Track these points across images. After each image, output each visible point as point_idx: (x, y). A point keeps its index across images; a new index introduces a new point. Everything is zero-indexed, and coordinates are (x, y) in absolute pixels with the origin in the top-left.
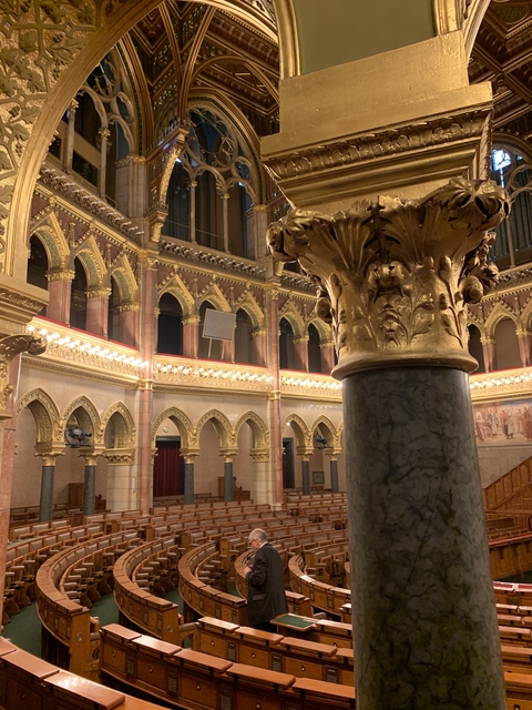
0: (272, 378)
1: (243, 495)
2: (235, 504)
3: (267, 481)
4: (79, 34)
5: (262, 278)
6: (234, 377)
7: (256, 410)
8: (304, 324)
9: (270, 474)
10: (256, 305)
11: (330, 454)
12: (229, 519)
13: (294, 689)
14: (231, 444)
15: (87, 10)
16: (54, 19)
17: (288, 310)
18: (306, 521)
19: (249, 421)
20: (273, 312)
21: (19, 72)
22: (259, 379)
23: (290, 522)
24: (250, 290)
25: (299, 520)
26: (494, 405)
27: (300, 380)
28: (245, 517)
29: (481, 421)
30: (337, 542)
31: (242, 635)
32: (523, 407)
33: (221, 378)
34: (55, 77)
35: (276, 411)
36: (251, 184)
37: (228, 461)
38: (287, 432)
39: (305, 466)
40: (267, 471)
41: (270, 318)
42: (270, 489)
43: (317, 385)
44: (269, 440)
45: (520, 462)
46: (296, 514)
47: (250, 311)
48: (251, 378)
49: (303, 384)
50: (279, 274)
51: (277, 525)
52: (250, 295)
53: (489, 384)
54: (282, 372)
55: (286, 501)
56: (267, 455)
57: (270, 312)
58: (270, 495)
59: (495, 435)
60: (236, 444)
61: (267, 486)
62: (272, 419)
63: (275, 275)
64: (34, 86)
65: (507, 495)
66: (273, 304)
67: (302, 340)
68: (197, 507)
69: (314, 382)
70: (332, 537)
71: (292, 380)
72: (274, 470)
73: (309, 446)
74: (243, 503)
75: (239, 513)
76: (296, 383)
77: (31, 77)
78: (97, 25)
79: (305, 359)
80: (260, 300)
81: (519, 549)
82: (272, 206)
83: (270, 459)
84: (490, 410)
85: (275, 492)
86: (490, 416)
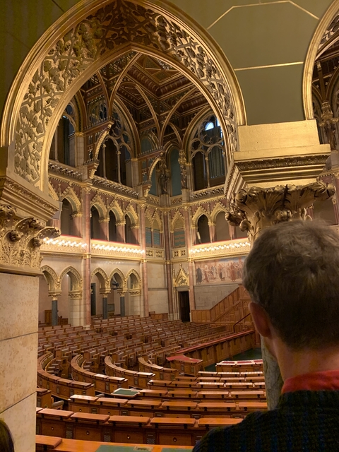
0: (86, 244)
1: (63, 321)
2: (59, 327)
3: (80, 311)
4: (85, 62)
5: (80, 180)
6: (60, 244)
7: (74, 265)
8: (106, 210)
9: (82, 307)
10: (76, 197)
11: (120, 293)
12: (57, 337)
13: (151, 424)
14: (56, 288)
15: (93, 51)
16: (77, 55)
17: (96, 201)
18: (107, 335)
19: (69, 273)
20: (87, 202)
21: (55, 81)
22: (77, 245)
23: (98, 336)
24: (72, 187)
25: (103, 335)
26: (215, 261)
27: (103, 246)
28: (67, 335)
29: (208, 270)
30: (129, 346)
31: (101, 402)
32: (230, 263)
33: (51, 244)
34: (69, 83)
35: (88, 266)
36: (73, 118)
37: (54, 299)
38: (94, 280)
39: (105, 300)
40: (80, 305)
41: (85, 206)
42: (82, 316)
43: (114, 249)
44: (82, 285)
45: (228, 294)
46: (100, 331)
47: (71, 200)
48: (72, 245)
49: (106, 249)
50: (92, 177)
51: (90, 339)
52: (72, 190)
53: (213, 249)
54: (92, 241)
55: (93, 324)
56: (81, 295)
57: (85, 202)
58: (82, 320)
59: (215, 278)
60: (60, 288)
61: (80, 315)
62: (85, 271)
63: (88, 178)
64: (59, 88)
65: (222, 313)
66: (87, 197)
67: (105, 220)
68: (43, 329)
69: (112, 247)
70: (126, 343)
71: (98, 246)
72: (85, 304)
73: (108, 288)
74: (65, 326)
75: (63, 333)
76: (101, 248)
77: (59, 83)
78: (95, 59)
79: (107, 232)
80: (79, 194)
81: (231, 343)
82: (87, 134)
83: (83, 297)
84: (213, 264)
85: (85, 318)
86: (212, 268)
